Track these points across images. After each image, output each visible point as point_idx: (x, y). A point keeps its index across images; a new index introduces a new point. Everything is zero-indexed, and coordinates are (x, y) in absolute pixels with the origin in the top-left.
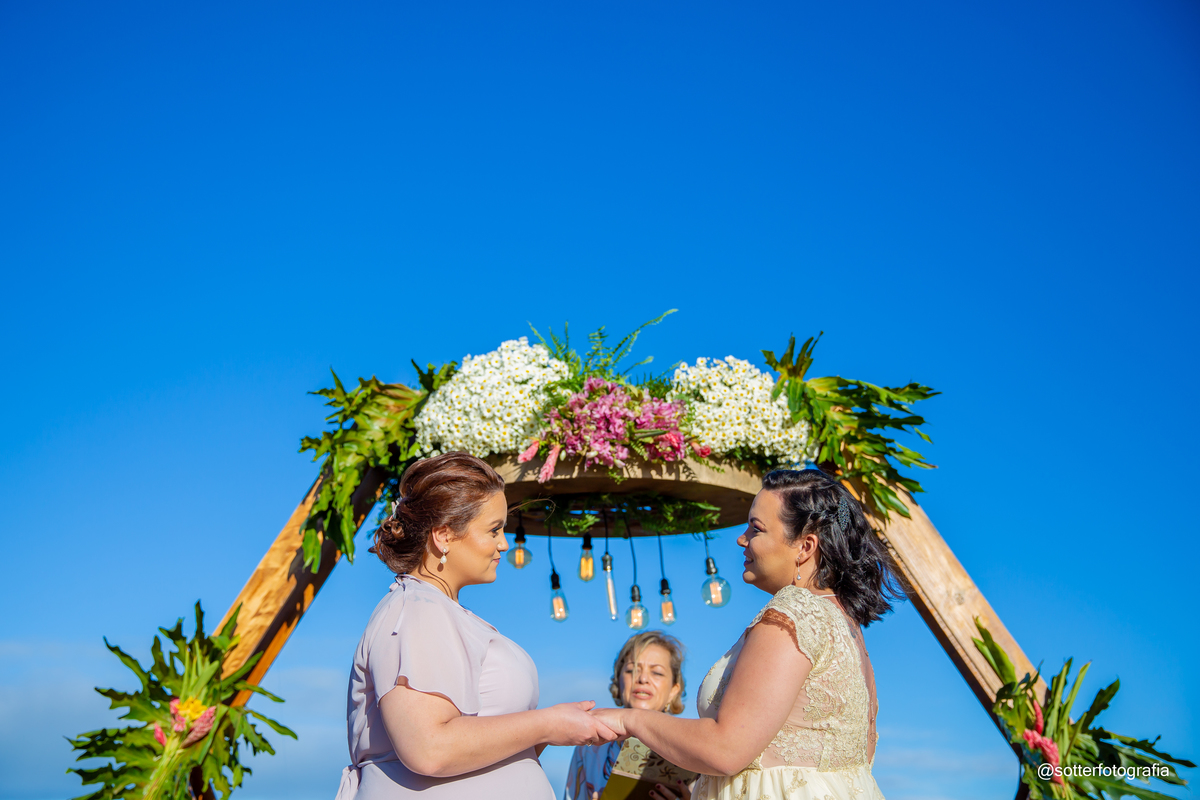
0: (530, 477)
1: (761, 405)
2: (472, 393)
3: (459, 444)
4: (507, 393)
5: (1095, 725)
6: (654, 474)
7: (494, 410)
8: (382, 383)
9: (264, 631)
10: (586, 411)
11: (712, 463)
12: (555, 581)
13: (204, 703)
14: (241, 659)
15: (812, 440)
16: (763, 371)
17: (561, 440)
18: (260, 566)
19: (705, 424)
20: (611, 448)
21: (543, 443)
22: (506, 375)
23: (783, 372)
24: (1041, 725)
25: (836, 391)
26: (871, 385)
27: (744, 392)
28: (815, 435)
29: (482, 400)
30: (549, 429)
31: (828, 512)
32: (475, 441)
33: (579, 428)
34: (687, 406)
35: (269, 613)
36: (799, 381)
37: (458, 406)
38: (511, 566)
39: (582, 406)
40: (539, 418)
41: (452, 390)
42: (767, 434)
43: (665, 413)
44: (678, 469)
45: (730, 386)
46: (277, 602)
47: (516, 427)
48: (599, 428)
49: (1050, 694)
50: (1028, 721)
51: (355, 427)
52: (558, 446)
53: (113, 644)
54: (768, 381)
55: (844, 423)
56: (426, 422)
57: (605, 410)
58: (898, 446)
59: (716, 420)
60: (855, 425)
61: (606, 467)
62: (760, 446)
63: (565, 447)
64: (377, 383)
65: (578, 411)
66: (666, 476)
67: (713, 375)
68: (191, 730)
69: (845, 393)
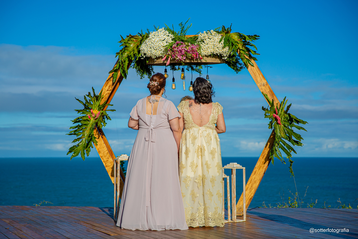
1: (217, 44)
2: (152, 43)
3: (150, 55)
4: (159, 44)
5: (288, 112)
7: (157, 47)
8: (132, 35)
9: (109, 94)
13: (98, 110)
14: (105, 100)
15: (230, 50)
16: (218, 34)
17: (171, 56)
19: (204, 49)
20: (182, 57)
21: (167, 56)
22: (159, 38)
23: (224, 34)
24: (277, 113)
25: (238, 36)
26: (244, 35)
27: (213, 40)
29: (154, 45)
30: (168, 53)
32: (153, 54)
33: (175, 53)
35: (110, 90)
36: (228, 35)
37: (149, 46)
39: (175, 48)
41: (147, 41)
42: (218, 50)
43: (194, 48)
44: (198, 60)
45: (210, 39)
47: (162, 51)
48: (179, 53)
51: (126, 46)
54: (220, 36)
55: (240, 44)
56: (142, 49)
57: (180, 49)
59: (206, 48)
61: (181, 61)
62: (217, 53)
66: (195, 62)
67: (207, 35)
68: (96, 116)
69: (241, 36)
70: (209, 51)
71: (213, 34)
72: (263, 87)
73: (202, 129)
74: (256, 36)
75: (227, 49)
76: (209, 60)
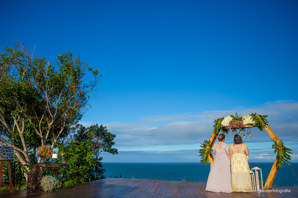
3: (224, 126)
4: (228, 121)
9: (212, 141)
17: (231, 126)
20: (236, 126)
23: (253, 116)
25: (259, 116)
27: (248, 119)
29: (226, 122)
33: (233, 124)
37: (224, 122)
43: (240, 122)
44: (242, 126)
47: (228, 124)
51: (217, 123)
56: (222, 124)
62: (250, 124)
68: (208, 149)
69: (261, 116)
70: (247, 123)
71: (248, 116)
72: (272, 136)
73: (239, 154)
74: (266, 116)
75: (254, 121)
76: (247, 126)
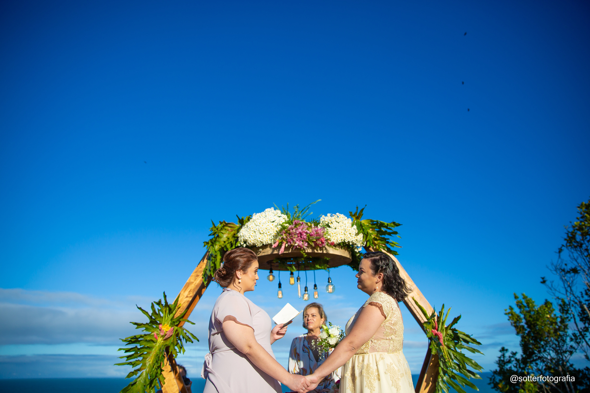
0: (276, 252)
1: (349, 228)
2: (256, 225)
3: (253, 242)
4: (268, 225)
5: (454, 327)
6: (316, 251)
7: (264, 231)
8: (227, 222)
9: (189, 302)
10: (294, 231)
11: (334, 247)
12: (280, 285)
13: (170, 326)
14: (182, 311)
15: (364, 239)
16: (348, 218)
17: (286, 240)
18: (188, 281)
19: (332, 235)
20: (302, 243)
21: (280, 241)
22: (268, 220)
23: (354, 218)
24: (437, 327)
25: (370, 224)
26: (381, 222)
27: (343, 224)
28: (365, 238)
29: (260, 228)
30: (282, 237)
31: (386, 266)
32: (258, 241)
33: (292, 236)
34: (326, 229)
35: (191, 297)
36: (359, 220)
37: (252, 230)
38: (268, 281)
39: (293, 229)
40: (279, 233)
41: (249, 224)
42: (351, 237)
43: (319, 231)
44: (323, 249)
45: (338, 223)
46: (193, 293)
47: (271, 236)
48: (298, 236)
49: (439, 318)
50: (433, 326)
51: (218, 237)
52: (285, 242)
53: (139, 307)
54: (350, 221)
55: (373, 234)
56: (241, 235)
57: (300, 230)
58: (391, 241)
59: (335, 233)
60: (376, 234)
61: (300, 249)
62: (349, 241)
63: (287, 243)
64: (225, 222)
65: (291, 231)
66: (319, 252)
67: (333, 219)
68: (166, 335)
71: (341, 217)
76: (338, 252)
